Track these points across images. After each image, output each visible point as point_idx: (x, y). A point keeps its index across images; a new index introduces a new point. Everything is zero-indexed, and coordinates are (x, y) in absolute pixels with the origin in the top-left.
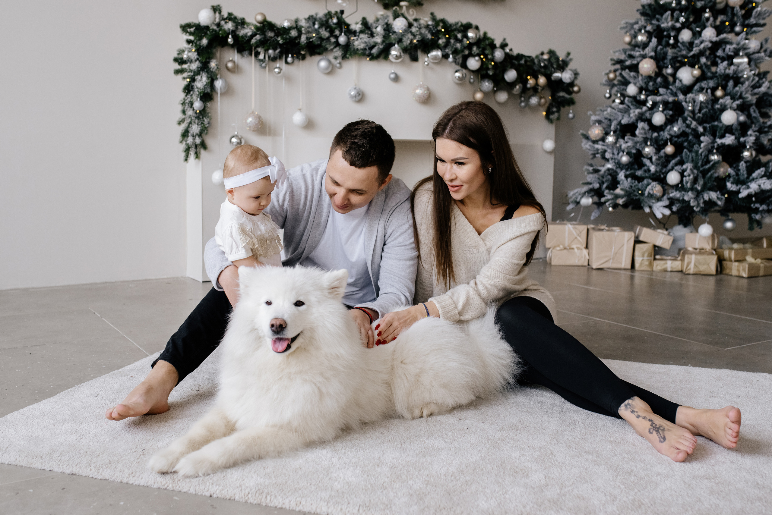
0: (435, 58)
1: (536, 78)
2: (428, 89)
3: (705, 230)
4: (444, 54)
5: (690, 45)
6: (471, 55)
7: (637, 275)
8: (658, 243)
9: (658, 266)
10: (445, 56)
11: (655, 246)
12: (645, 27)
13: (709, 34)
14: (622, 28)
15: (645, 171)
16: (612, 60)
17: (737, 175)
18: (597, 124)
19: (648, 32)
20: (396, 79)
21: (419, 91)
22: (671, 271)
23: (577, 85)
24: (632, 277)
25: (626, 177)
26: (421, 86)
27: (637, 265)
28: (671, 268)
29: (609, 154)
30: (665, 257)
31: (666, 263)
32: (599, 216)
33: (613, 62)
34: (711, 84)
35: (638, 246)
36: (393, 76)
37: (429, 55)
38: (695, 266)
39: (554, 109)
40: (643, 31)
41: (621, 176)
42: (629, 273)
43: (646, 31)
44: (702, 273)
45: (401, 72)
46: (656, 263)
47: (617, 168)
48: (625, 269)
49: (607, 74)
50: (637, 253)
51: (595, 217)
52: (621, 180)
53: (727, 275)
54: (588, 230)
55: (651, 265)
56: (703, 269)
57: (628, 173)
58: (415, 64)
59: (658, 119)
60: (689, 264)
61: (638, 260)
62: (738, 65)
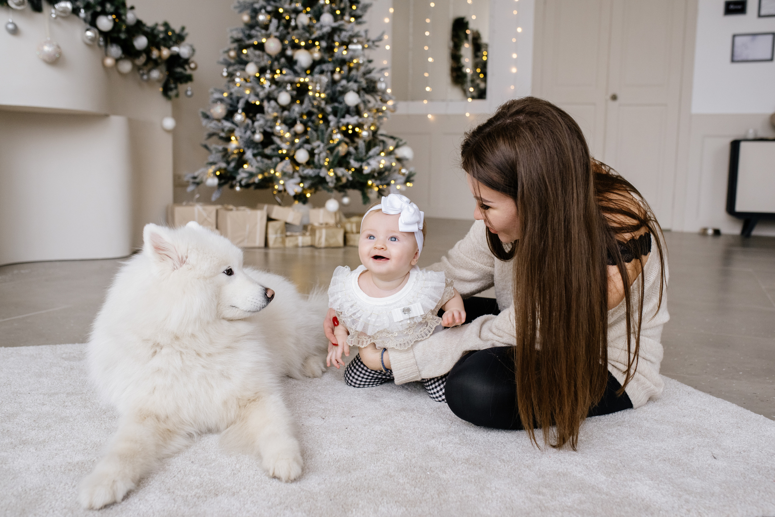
0: (64, 11)
1: (159, 50)
2: (58, 47)
3: (332, 205)
4: (75, 7)
5: (308, 28)
6: (105, 13)
7: (271, 252)
8: (289, 220)
9: (289, 243)
10: (75, 11)
11: (286, 223)
12: (265, 7)
13: (327, 19)
14: (235, 8)
15: (274, 150)
16: (232, 37)
17: (357, 153)
18: (218, 103)
19: (268, 12)
20: (15, 31)
21: (47, 49)
22: (303, 247)
23: (193, 62)
24: (266, 255)
25: (255, 155)
26: (50, 43)
27: (271, 243)
28: (303, 243)
29: (238, 133)
30: (294, 234)
31: (297, 239)
33: (232, 40)
34: (330, 67)
35: (271, 224)
36: (11, 27)
37: (57, 6)
38: (326, 240)
39: (173, 86)
40: (263, 11)
41: (249, 155)
42: (263, 251)
43: (266, 12)
44: (333, 246)
45: (22, 23)
46: (287, 240)
48: (259, 248)
49: (227, 52)
50: (270, 231)
51: (216, 198)
52: (249, 158)
53: (352, 246)
54: (217, 212)
55: (283, 242)
56: (332, 242)
57: (256, 151)
58: (38, 16)
59: (284, 98)
60: (320, 238)
61: (272, 238)
62: (354, 51)
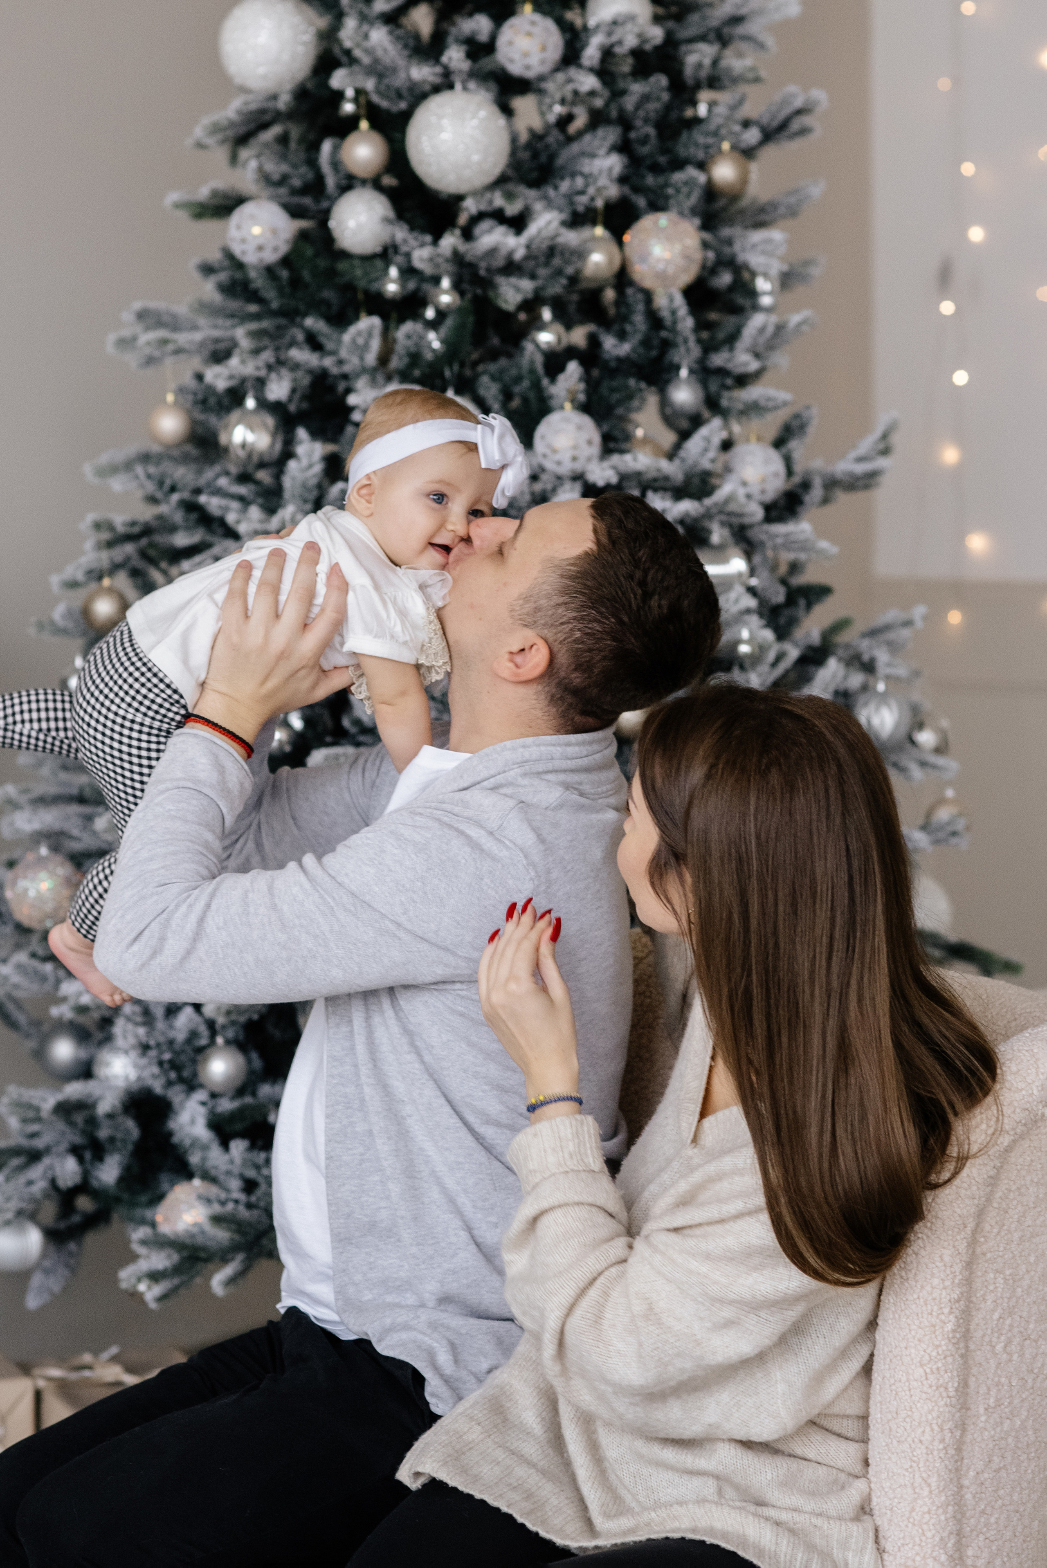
12: (261, 383)
18: (44, 851)
19: (276, 408)
29: (130, 1026)
32: (65, 1289)
33: (106, 536)
40: (250, 403)
41: (193, 1122)
43: (263, 404)
47: (169, 1084)
51: (46, 1298)
52: (195, 1142)
54: (38, 1396)
